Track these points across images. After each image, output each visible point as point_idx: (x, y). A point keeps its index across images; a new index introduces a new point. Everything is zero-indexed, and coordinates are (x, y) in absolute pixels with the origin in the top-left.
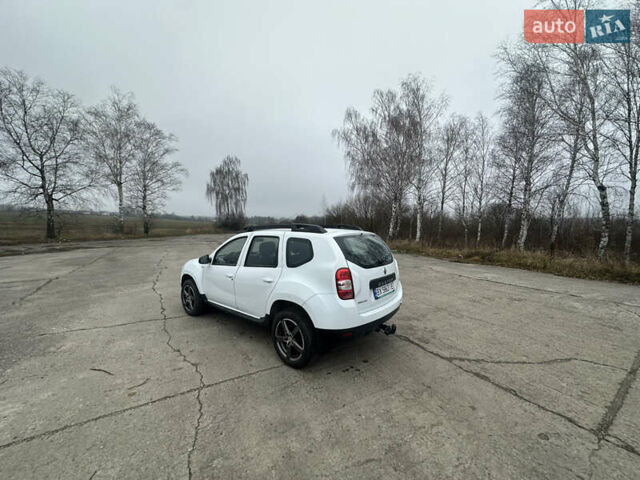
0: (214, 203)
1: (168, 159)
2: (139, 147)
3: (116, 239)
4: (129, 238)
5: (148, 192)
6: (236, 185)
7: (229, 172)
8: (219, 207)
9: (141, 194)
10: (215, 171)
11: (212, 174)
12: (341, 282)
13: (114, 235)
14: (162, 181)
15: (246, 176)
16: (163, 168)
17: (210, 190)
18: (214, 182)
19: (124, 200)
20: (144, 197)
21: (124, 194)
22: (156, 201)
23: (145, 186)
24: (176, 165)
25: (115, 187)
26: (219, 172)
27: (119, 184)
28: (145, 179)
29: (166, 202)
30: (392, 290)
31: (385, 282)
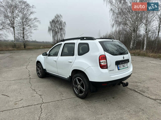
0: (52, 35)
1: (32, 17)
2: (21, 12)
3: (13, 50)
4: (18, 50)
5: (25, 31)
6: (61, 27)
7: (58, 21)
8: (54, 37)
9: (22, 32)
10: (51, 21)
11: (51, 23)
12: (101, 61)
13: (13, 49)
14: (30, 26)
15: (65, 23)
16: (30, 20)
17: (50, 30)
18: (52, 26)
19: (16, 34)
20: (23, 33)
21: (16, 32)
22: (28, 35)
23: (23, 28)
24: (35, 19)
25: (12, 29)
26: (53, 21)
27: (14, 28)
28: (23, 25)
29: (32, 35)
30: (127, 67)
31: (124, 63)
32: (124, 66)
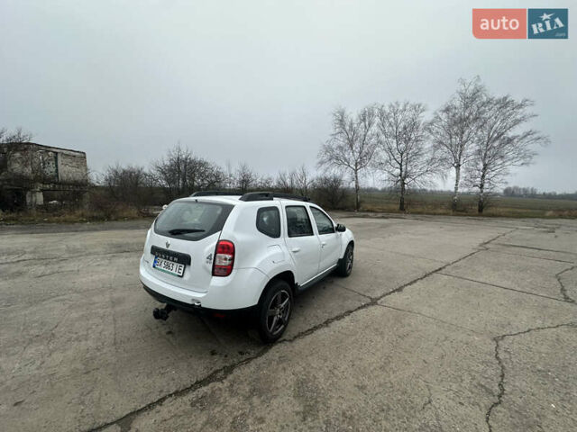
9: (479, 173)
19: (461, 180)
20: (483, 176)
21: (462, 174)
25: (453, 170)
27: (458, 167)
30: (177, 273)
31: (171, 258)
32: (168, 267)
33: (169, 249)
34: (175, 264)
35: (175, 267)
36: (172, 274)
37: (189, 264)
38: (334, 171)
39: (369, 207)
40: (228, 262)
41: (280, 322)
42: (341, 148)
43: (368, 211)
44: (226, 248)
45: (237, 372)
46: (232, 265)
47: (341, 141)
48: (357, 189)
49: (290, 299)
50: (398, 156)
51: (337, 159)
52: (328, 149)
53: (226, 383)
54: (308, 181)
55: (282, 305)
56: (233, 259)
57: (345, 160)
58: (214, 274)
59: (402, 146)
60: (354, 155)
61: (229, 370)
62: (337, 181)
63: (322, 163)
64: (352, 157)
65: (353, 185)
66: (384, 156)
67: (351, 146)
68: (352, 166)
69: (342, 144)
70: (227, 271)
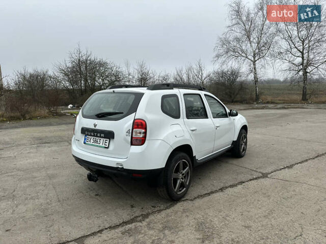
30: (104, 146)
31: (99, 135)
32: (96, 142)
33: (97, 128)
34: (102, 139)
35: (101, 141)
36: (100, 147)
37: (114, 138)
38: (231, 64)
39: (269, 99)
40: (141, 136)
41: (182, 185)
42: (238, 40)
43: (268, 103)
44: (140, 124)
45: (151, 217)
46: (145, 137)
47: (238, 32)
48: (256, 80)
49: (190, 167)
50: (299, 44)
51: (234, 51)
52: (225, 42)
53: (144, 223)
54: (204, 75)
55: (184, 172)
56: (145, 133)
57: (243, 51)
58: (132, 144)
59: (304, 33)
60: (251, 46)
61: (146, 216)
62: (235, 74)
63: (218, 56)
64: (250, 48)
65: (251, 77)
66: (284, 45)
67: (249, 37)
68: (250, 57)
69: (239, 35)
70: (142, 141)
